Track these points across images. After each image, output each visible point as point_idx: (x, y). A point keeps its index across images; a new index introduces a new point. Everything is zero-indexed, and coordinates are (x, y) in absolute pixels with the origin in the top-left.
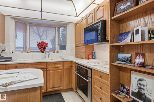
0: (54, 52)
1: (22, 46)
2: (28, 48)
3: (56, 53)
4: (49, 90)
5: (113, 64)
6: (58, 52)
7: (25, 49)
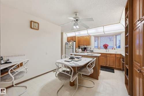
0: (112, 49)
1: (97, 46)
2: (99, 47)
3: (113, 50)
4: (107, 66)
5: (126, 54)
6: (115, 49)
7: (98, 47)
